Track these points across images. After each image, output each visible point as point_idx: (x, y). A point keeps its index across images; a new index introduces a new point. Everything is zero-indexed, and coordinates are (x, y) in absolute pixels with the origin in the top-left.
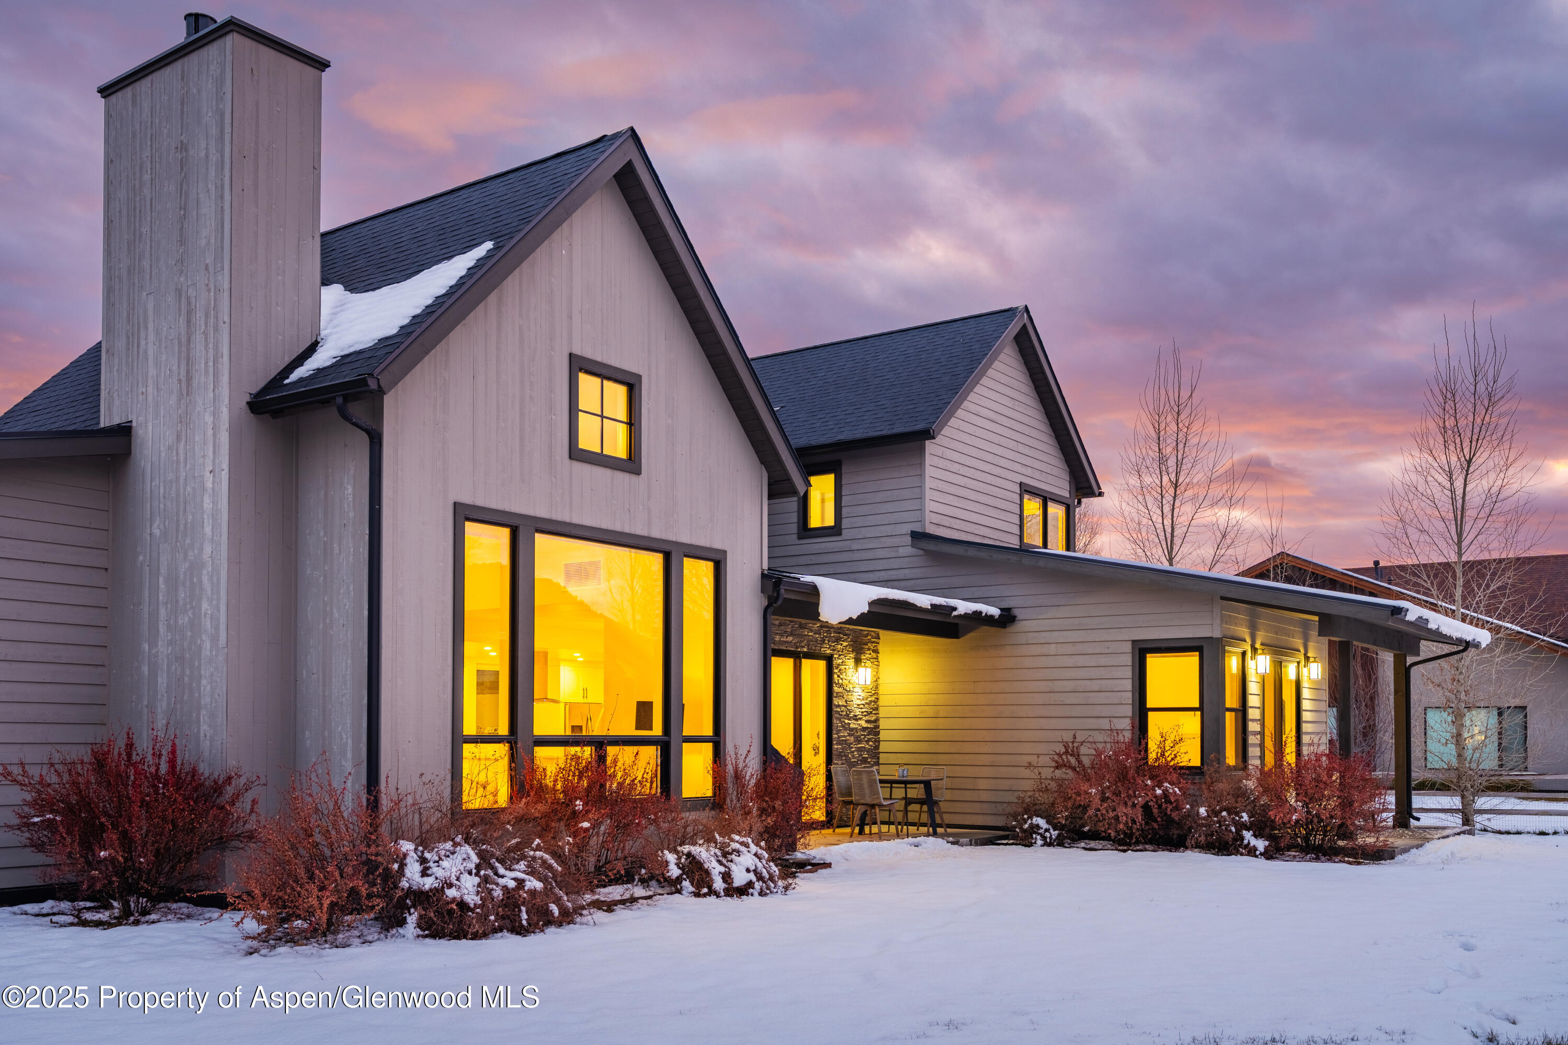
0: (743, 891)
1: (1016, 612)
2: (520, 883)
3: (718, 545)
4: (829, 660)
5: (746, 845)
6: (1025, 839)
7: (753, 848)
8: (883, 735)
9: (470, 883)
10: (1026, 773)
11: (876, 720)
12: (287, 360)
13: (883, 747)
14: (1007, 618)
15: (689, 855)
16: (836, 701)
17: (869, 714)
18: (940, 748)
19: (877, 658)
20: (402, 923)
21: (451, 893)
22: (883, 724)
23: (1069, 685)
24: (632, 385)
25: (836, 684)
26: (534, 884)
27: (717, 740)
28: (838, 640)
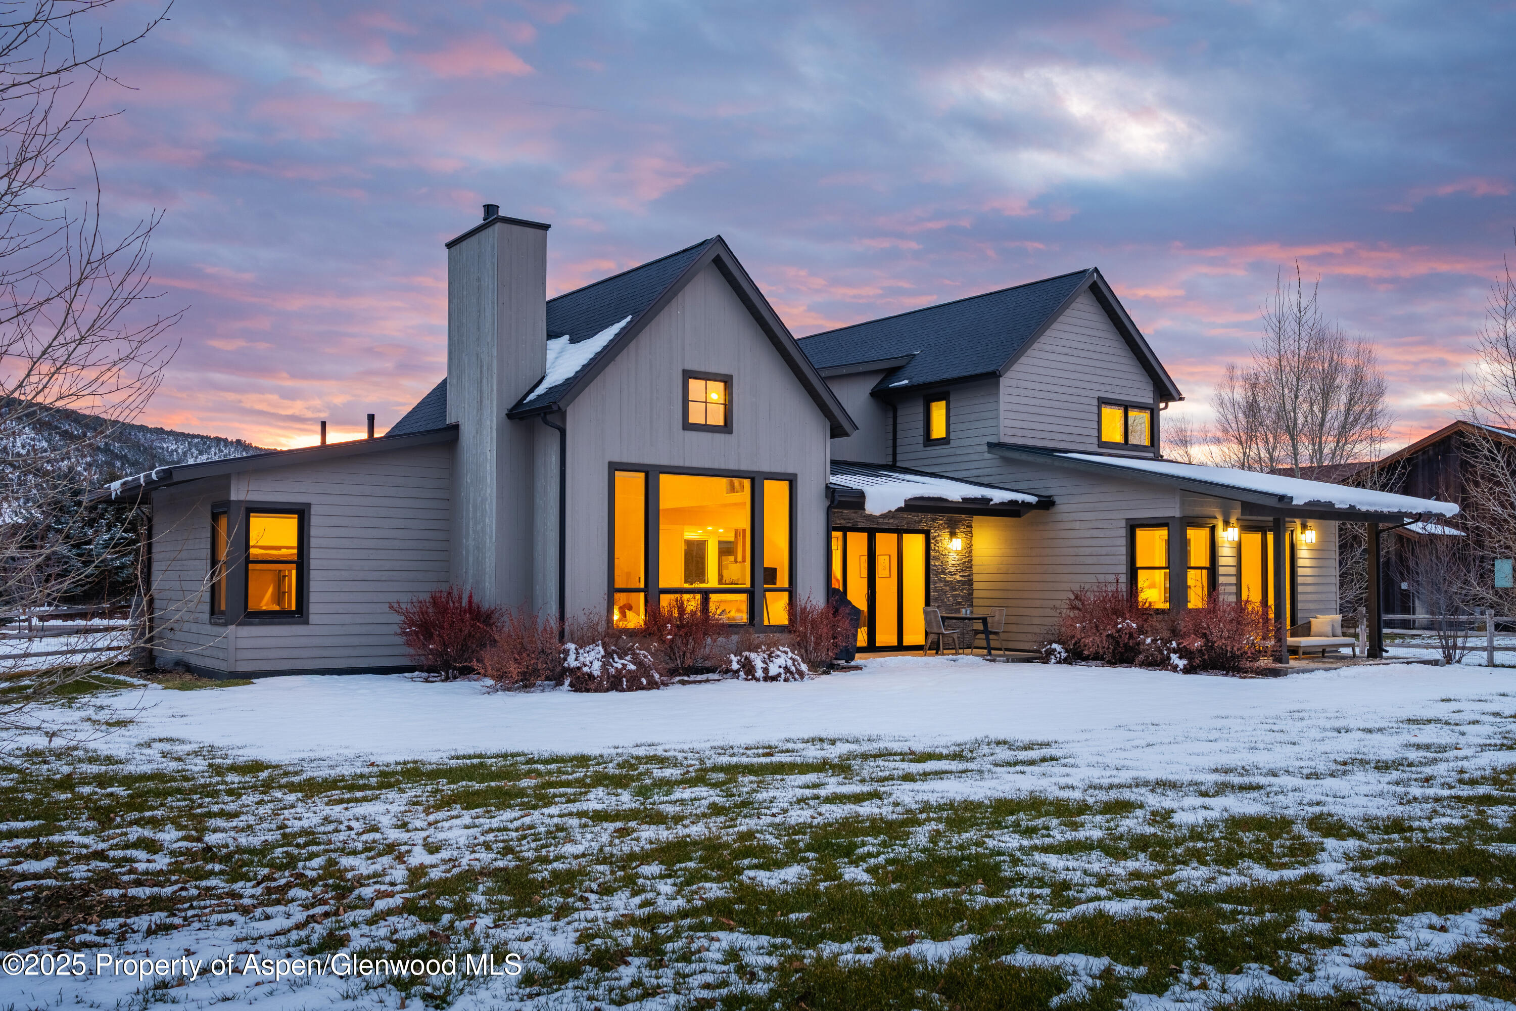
0: (774, 678)
1: (1056, 499)
2: (624, 665)
3: (791, 470)
4: (927, 533)
5: (786, 652)
6: (1045, 660)
7: (790, 654)
8: (976, 586)
9: (597, 665)
10: (1053, 613)
11: (971, 575)
12: (528, 389)
13: (976, 594)
14: (1046, 503)
15: (747, 658)
16: (932, 563)
17: (963, 570)
18: (1010, 595)
19: (971, 532)
20: (562, 684)
21: (586, 669)
22: (976, 578)
23: (1088, 551)
24: (727, 381)
25: (932, 550)
26: (632, 667)
27: (791, 591)
28: (934, 520)
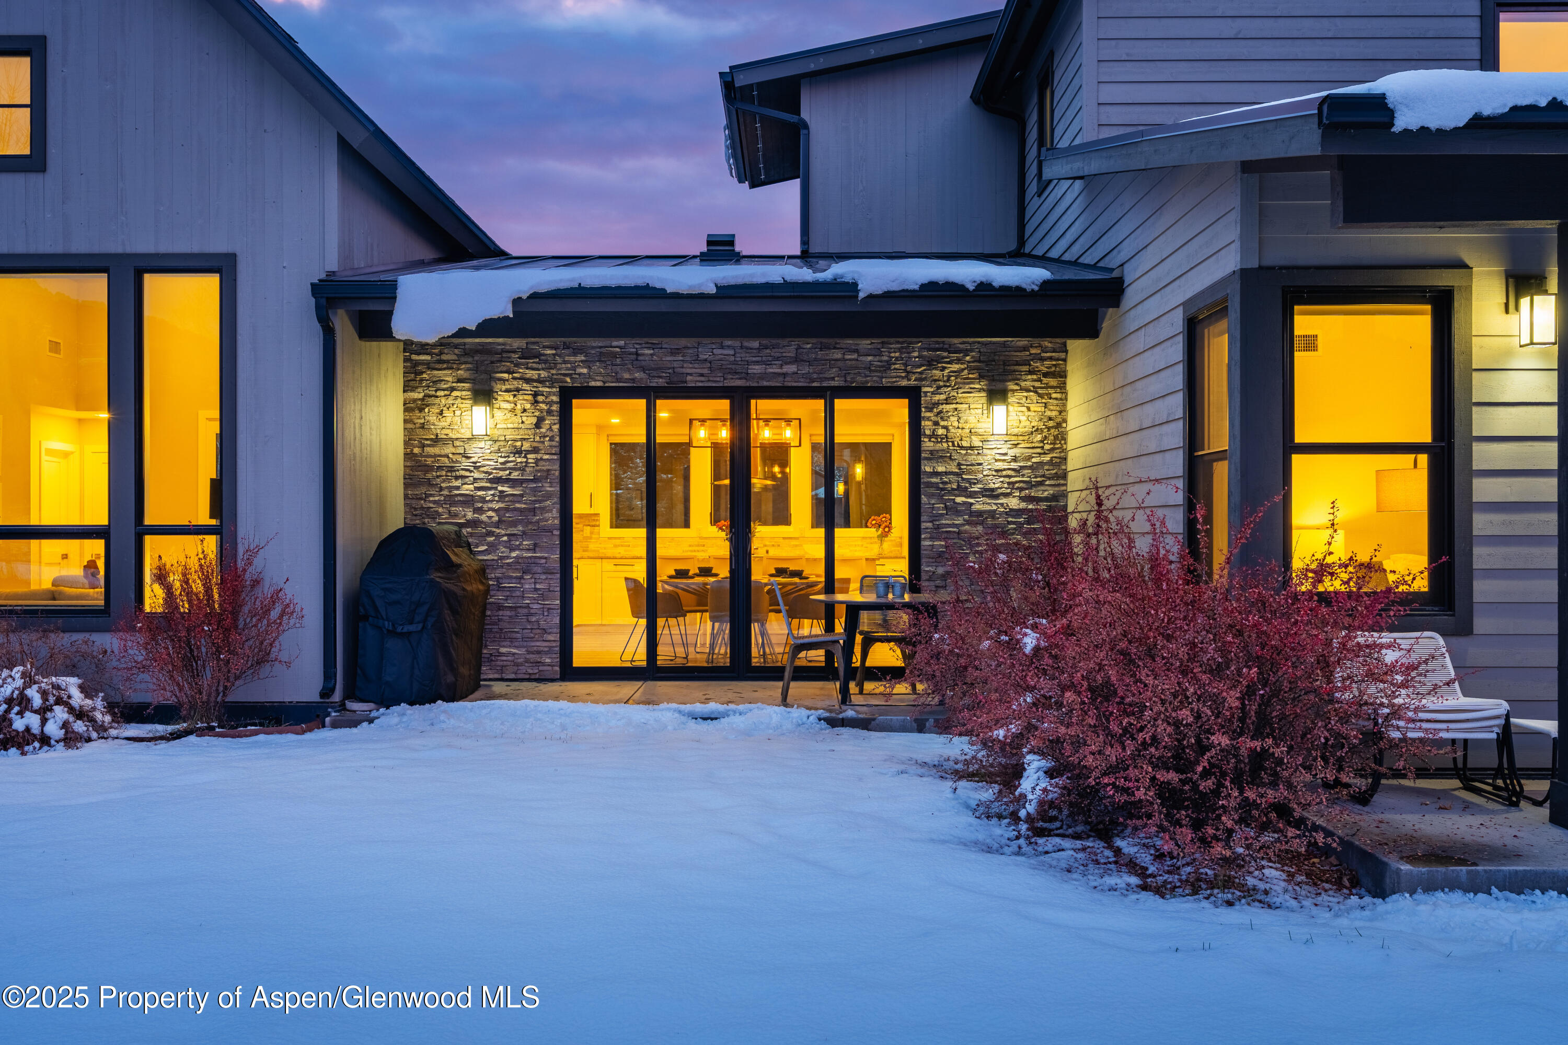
1: (1125, 272)
3: (218, 245)
4: (913, 395)
8: (1076, 520)
11: (1058, 495)
16: (927, 467)
17: (1030, 485)
19: (1058, 387)
22: (1076, 502)
24: (30, 52)
25: (930, 437)
28: (931, 363)
